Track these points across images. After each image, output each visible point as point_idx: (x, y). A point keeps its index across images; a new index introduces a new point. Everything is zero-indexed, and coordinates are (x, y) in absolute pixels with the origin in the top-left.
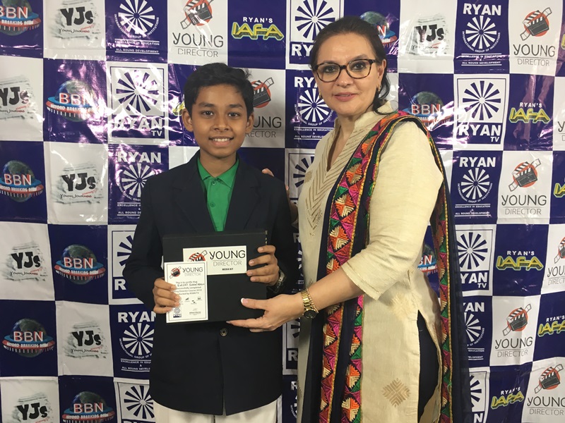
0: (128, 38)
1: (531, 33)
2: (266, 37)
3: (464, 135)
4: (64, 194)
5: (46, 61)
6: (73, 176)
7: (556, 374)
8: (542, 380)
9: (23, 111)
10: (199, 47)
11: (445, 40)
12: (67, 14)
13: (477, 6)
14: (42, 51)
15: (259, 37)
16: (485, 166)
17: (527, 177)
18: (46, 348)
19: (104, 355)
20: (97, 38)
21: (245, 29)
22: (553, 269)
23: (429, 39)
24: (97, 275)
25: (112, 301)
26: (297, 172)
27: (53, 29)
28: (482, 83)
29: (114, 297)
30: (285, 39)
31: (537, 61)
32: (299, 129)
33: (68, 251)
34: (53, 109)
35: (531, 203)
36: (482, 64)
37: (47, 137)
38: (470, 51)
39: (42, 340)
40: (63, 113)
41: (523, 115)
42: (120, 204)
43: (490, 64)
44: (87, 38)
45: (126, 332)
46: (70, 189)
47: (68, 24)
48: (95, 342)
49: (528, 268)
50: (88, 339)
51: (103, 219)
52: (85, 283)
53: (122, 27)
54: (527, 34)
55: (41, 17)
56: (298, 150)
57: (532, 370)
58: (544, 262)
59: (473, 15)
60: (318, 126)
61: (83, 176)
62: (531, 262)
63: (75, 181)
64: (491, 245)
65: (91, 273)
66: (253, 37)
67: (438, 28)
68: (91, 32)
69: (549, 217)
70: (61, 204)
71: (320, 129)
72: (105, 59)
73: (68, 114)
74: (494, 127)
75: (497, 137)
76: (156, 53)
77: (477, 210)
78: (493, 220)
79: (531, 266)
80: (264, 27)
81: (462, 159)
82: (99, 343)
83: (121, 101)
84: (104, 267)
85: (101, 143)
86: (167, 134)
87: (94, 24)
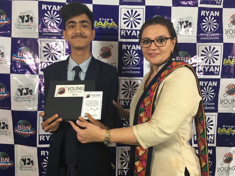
0: (48, 28)
1: (233, 24)
2: (109, 27)
3: (201, 71)
4: (19, 97)
5: (12, 38)
6: (23, 89)
9: (2, 61)
11: (192, 28)
12: (22, 18)
13: (207, 12)
14: (11, 34)
15: (106, 27)
16: (212, 85)
17: (233, 91)
18: (10, 165)
19: (35, 170)
20: (34, 28)
21: (100, 23)
23: (185, 27)
24: (32, 134)
25: (39, 146)
26: (123, 87)
27: (16, 25)
28: (210, 47)
29: (39, 144)
30: (118, 28)
32: (124, 68)
33: (20, 123)
34: (15, 60)
35: (234, 103)
36: (210, 38)
37: (12, 72)
38: (205, 33)
39: (8, 162)
40: (19, 61)
41: (230, 62)
42: (43, 102)
43: (214, 38)
44: (31, 28)
45: (45, 160)
46: (21, 95)
47: (22, 23)
48: (31, 164)
49: (233, 134)
50: (28, 162)
51: (35, 108)
52: (26, 137)
53: (46, 23)
54: (231, 24)
55: (11, 19)
56: (123, 78)
59: (206, 16)
60: (133, 67)
61: (27, 89)
62: (234, 131)
63: (23, 91)
64: (215, 122)
65: (29, 133)
66: (104, 27)
67: (189, 22)
68: (32, 26)
70: (17, 102)
71: (134, 68)
72: (38, 38)
73: (21, 61)
74: (216, 67)
75: (217, 72)
76: (60, 34)
77: (208, 106)
78: (216, 110)
80: (108, 23)
81: (200, 82)
82: (33, 164)
83: (45, 56)
85: (35, 74)
87: (34, 22)
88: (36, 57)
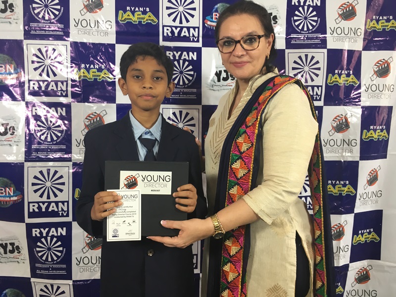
0: (40, 23)
1: (343, 19)
7: (367, 272)
8: (357, 277)
10: (93, 29)
11: (279, 24)
15: (139, 21)
17: (342, 126)
19: (23, 261)
20: (17, 23)
21: (128, 15)
22: (363, 195)
24: (16, 200)
25: (28, 220)
28: (306, 56)
29: (30, 217)
30: (158, 23)
31: (348, 40)
35: (346, 145)
36: (306, 42)
38: (298, 33)
41: (338, 79)
42: (34, 147)
43: (312, 42)
44: (10, 23)
45: (39, 244)
48: (16, 251)
49: (344, 194)
50: (11, 249)
51: (21, 158)
52: (7, 206)
53: (36, 14)
54: (340, 19)
57: (349, 269)
58: (356, 188)
59: (299, 5)
60: (184, 88)
61: (5, 125)
62: (346, 189)
65: (12, 199)
66: (134, 21)
67: (273, 15)
68: (12, 19)
69: (359, 155)
71: (186, 90)
72: (23, 39)
74: (316, 88)
75: (319, 96)
76: (61, 33)
79: (347, 192)
80: (142, 14)
82: (19, 252)
83: (35, 69)
84: (21, 194)
85: (20, 101)
86: (69, 94)
87: (15, 13)
88: (21, 72)
